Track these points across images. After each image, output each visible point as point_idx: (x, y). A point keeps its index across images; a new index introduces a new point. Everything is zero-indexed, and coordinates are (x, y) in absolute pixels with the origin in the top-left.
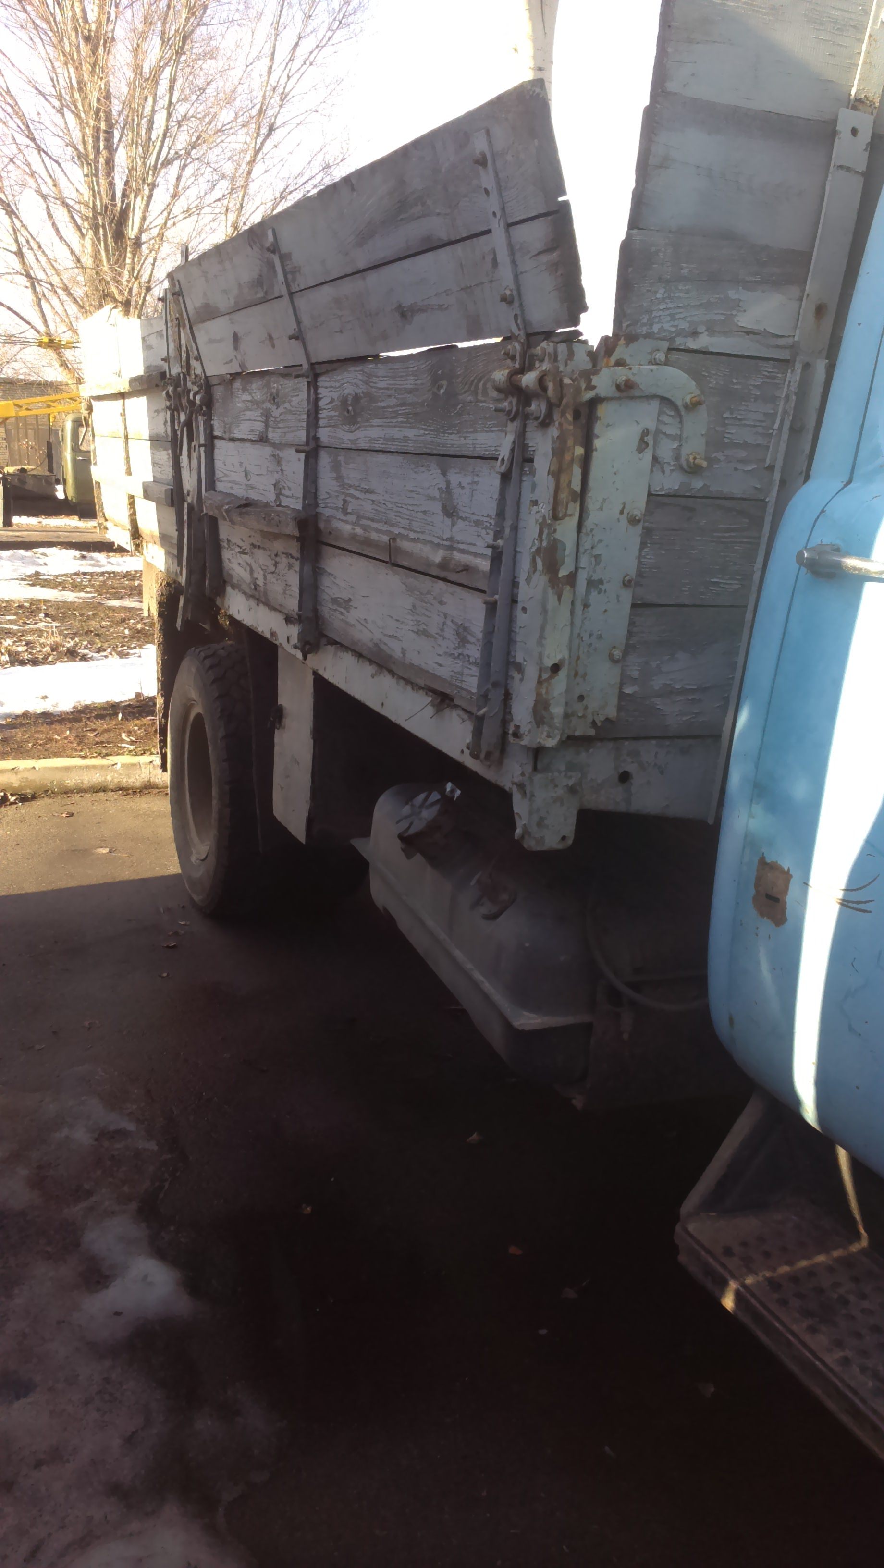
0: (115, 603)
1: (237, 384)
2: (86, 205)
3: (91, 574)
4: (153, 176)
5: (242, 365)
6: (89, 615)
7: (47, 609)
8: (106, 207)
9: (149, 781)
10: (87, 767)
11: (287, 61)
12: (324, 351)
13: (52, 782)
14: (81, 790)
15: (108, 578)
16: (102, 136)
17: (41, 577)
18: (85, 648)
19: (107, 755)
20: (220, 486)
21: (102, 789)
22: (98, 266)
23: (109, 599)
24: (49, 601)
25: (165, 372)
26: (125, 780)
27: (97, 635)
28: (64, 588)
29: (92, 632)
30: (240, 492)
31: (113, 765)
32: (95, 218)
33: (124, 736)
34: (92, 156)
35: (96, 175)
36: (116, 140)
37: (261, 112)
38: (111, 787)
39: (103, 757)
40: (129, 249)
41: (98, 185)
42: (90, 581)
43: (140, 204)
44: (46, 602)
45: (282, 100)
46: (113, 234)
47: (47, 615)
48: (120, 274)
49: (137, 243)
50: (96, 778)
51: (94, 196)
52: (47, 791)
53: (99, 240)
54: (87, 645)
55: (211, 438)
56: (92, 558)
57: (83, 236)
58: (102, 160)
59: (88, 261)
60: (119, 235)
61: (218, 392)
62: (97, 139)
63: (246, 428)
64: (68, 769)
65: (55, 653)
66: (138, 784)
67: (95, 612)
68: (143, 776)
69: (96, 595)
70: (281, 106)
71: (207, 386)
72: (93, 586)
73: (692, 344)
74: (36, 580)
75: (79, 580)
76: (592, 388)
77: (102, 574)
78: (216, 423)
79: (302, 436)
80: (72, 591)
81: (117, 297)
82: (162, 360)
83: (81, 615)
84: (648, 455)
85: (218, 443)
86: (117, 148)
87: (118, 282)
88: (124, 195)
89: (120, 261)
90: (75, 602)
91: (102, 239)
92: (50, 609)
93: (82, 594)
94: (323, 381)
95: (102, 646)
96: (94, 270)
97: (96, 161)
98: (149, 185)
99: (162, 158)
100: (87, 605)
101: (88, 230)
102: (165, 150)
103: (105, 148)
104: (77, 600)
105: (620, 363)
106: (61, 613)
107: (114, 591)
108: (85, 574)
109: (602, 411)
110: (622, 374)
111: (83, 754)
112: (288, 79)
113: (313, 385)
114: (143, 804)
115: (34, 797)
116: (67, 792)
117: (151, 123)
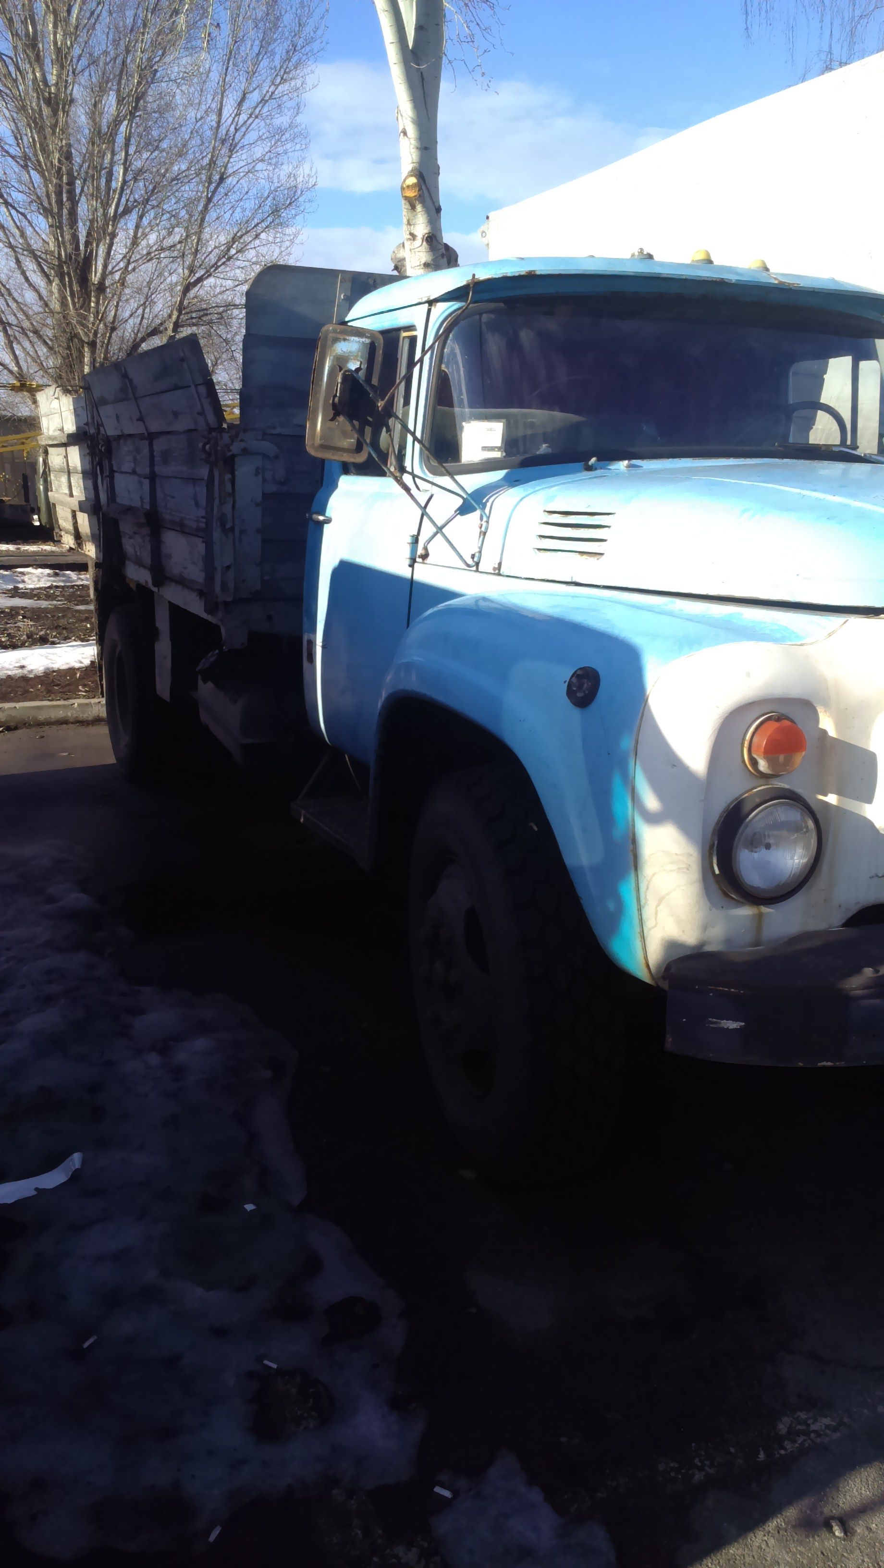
0: (82, 607)
1: (122, 441)
2: (52, 253)
3: (63, 587)
4: (113, 226)
5: (122, 431)
6: (59, 616)
7: (25, 613)
8: (71, 258)
9: (98, 716)
10: (54, 706)
11: (233, 115)
12: (154, 427)
13: (29, 718)
14: (50, 723)
15: (77, 590)
16: (65, 188)
17: (19, 591)
18: (54, 637)
19: (68, 699)
20: (118, 500)
21: (64, 722)
22: (64, 311)
23: (78, 605)
24: (26, 608)
25: (87, 432)
26: (81, 716)
27: (65, 629)
28: (39, 599)
29: (61, 626)
30: (126, 503)
31: (72, 705)
32: (60, 266)
33: (80, 688)
34: (55, 210)
35: (60, 227)
36: (78, 191)
37: (212, 162)
38: (71, 721)
39: (65, 700)
40: (93, 294)
41: (62, 236)
42: (61, 592)
43: (102, 251)
44: (23, 608)
45: (231, 151)
46: (77, 279)
47: (24, 617)
48: (85, 318)
49: (101, 288)
50: (61, 714)
51: (59, 247)
52: (25, 724)
53: (64, 285)
54: (56, 635)
55: (112, 472)
56: (64, 575)
57: (50, 282)
58: (65, 211)
59: (56, 305)
60: (84, 280)
61: (114, 444)
62: (59, 194)
63: (127, 466)
64: (39, 708)
65: (30, 640)
66: (90, 718)
67: (64, 614)
68: (94, 712)
69: (66, 602)
70: (230, 157)
71: (108, 441)
72: (63, 596)
73: (274, 432)
74: (15, 593)
75: (52, 592)
76: (231, 451)
77: (72, 587)
78: (113, 463)
79: (147, 471)
80: (46, 600)
81: (83, 338)
82: (84, 424)
83: (53, 616)
84: (260, 478)
85: (116, 475)
86: (79, 199)
87: (83, 325)
88: (87, 244)
89: (86, 305)
90: (48, 608)
91: (67, 285)
92: (27, 613)
93: (55, 602)
94: (155, 442)
95: (68, 636)
96: (61, 315)
97: (60, 215)
98: (109, 235)
99: (121, 209)
100: (56, 609)
101: (54, 277)
102: (123, 200)
103: (68, 200)
104: (49, 606)
105: (242, 440)
106: (36, 615)
107: (81, 599)
108: (57, 587)
109: (237, 460)
110: (243, 445)
111: (50, 698)
112: (236, 132)
113: (151, 445)
114: (93, 730)
115: (16, 728)
116: (40, 724)
117: (110, 174)
